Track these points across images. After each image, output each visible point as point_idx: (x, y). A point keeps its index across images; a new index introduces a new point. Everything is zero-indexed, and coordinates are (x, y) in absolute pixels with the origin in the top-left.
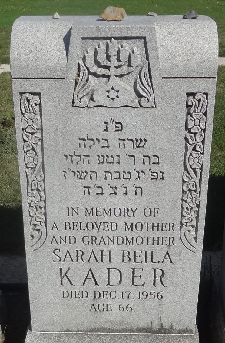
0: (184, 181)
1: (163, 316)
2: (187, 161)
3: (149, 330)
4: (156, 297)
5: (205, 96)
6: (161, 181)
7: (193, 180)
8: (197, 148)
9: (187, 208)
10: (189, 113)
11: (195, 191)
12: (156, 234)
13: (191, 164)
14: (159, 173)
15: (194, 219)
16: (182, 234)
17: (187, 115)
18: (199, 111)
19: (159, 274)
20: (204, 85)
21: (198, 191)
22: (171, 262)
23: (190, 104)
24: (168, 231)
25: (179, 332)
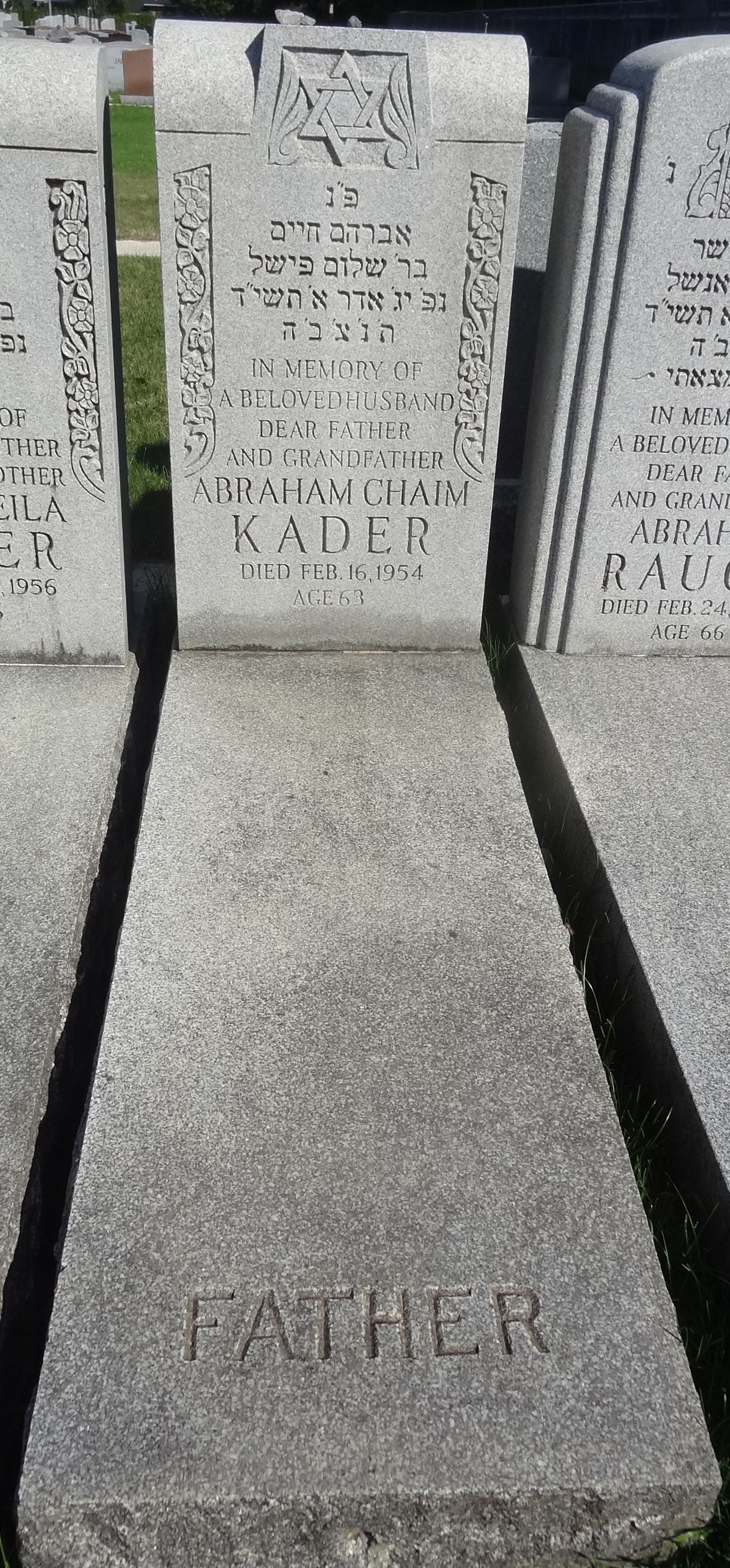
0: (65, 358)
1: (62, 629)
2: (65, 316)
3: (39, 658)
4: (44, 590)
5: (81, 187)
6: (23, 354)
7: (80, 354)
8: (80, 291)
9: (77, 411)
10: (57, 222)
11: (88, 376)
12: (26, 461)
13: (72, 322)
14: (15, 337)
15: (94, 434)
16: (74, 463)
17: (55, 226)
18: (74, 217)
19: (43, 542)
20: (75, 165)
21: (93, 377)
22: (63, 520)
23: (55, 202)
24: (48, 456)
25: (96, 661)
